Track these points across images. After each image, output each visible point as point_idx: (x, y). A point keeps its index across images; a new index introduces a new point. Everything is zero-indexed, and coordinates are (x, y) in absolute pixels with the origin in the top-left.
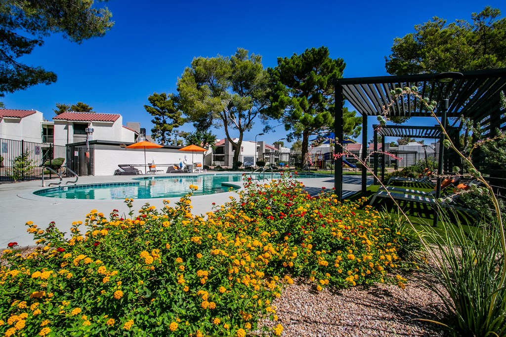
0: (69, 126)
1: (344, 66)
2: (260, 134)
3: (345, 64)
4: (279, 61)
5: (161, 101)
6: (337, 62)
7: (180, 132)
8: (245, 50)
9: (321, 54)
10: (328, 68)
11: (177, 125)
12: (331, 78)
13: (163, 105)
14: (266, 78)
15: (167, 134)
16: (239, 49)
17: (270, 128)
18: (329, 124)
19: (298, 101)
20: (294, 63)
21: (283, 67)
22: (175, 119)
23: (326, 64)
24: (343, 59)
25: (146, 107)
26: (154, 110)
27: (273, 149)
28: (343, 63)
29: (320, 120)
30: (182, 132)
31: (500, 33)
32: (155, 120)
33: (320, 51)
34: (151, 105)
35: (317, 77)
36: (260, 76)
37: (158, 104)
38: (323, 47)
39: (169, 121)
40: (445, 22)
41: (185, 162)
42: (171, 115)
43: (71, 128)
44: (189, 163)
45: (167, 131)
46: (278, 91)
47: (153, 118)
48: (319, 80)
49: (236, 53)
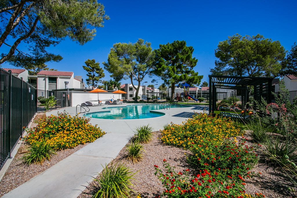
0: (46, 79)
1: (193, 50)
2: (145, 82)
3: (193, 49)
4: (160, 46)
5: (93, 64)
6: (189, 48)
7: (102, 81)
8: (142, 40)
9: (182, 44)
10: (185, 52)
11: (101, 77)
12: (187, 57)
13: (93, 66)
14: (154, 55)
15: (96, 82)
16: (139, 39)
17: (155, 81)
18: (187, 79)
19: (171, 68)
20: (168, 48)
21: (163, 50)
22: (100, 74)
23: (185, 50)
24: (193, 47)
25: (84, 67)
26: (89, 69)
27: (150, 90)
28: (193, 48)
29: (183, 78)
30: (104, 81)
31: (263, 46)
32: (89, 74)
33: (181, 43)
34: (86, 66)
35: (180, 56)
36: (150, 54)
37: (91, 65)
38: (183, 41)
39: (97, 75)
40: (241, 37)
41: (113, 99)
42: (98, 71)
43: (47, 79)
44: (116, 99)
45: (96, 80)
46: (161, 62)
47: (87, 73)
48: (181, 58)
49: (138, 41)
